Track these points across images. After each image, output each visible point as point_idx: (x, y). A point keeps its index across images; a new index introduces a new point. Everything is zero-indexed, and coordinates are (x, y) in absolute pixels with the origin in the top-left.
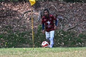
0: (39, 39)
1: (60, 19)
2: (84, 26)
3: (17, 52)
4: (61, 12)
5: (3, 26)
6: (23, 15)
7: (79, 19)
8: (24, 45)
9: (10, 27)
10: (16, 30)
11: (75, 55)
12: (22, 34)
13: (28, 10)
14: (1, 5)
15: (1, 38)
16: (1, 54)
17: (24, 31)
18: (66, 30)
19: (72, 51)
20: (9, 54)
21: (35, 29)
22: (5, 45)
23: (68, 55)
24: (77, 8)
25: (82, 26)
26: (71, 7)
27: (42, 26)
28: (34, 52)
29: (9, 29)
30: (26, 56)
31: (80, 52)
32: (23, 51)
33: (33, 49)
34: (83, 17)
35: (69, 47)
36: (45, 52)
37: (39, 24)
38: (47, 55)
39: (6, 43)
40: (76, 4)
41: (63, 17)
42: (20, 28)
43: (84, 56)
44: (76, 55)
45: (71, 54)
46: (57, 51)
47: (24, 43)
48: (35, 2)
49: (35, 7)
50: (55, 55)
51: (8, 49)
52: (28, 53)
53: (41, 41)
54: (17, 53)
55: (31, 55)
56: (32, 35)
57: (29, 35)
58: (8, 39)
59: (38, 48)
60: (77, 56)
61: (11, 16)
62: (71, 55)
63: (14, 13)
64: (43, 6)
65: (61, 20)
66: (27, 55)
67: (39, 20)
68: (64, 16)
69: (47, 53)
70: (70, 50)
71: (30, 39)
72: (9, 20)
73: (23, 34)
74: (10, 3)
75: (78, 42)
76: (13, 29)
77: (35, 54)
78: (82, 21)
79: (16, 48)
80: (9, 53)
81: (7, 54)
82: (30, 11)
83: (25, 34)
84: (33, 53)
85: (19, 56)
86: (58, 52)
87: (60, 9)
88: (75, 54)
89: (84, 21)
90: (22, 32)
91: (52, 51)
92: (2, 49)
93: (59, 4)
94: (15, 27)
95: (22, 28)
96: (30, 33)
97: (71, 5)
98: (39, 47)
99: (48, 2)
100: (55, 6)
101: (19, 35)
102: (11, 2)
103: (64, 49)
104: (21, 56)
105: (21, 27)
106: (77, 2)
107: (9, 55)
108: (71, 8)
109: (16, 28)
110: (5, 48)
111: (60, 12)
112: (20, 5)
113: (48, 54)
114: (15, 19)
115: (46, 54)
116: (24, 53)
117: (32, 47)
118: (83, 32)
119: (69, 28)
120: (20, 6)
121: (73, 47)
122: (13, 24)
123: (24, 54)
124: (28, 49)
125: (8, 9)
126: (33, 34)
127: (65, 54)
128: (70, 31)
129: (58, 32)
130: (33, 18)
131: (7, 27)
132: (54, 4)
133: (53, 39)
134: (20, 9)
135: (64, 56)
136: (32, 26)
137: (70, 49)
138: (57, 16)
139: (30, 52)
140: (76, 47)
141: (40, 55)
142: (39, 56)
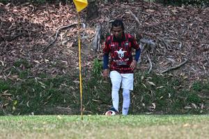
0: (95, 94)
1: (146, 47)
2: (204, 62)
3: (42, 125)
4: (150, 27)
5: (8, 62)
6: (58, 36)
7: (193, 46)
8: (59, 107)
9: (25, 64)
10: (39, 72)
11: (184, 135)
12: (56, 80)
13: (70, 22)
14: (5, 10)
15: (4, 90)
16: (3, 130)
17: (60, 74)
18: (160, 72)
19: (176, 124)
20: (24, 131)
21: (85, 69)
22: (14, 108)
23: (165, 132)
24: (188, 19)
25: (201, 64)
26: (174, 15)
27: (102, 62)
28: (83, 125)
29: (22, 68)
30: (64, 135)
31: (195, 126)
32: (58, 123)
33: (82, 119)
34: (204, 40)
35: (169, 114)
36: (111, 125)
37: (96, 57)
38: (115, 134)
39: (16, 103)
40: (186, 8)
41: (155, 41)
42: (49, 67)
43: (206, 137)
44: (187, 133)
45: (174, 130)
46: (138, 124)
47: (60, 102)
48: (86, 2)
49: (86, 16)
50: (135, 134)
51: (20, 118)
52: (68, 128)
53: (100, 99)
54: (43, 129)
55: (77, 132)
56: (79, 84)
57: (71, 84)
58: (20, 92)
59: (94, 116)
60: (188, 135)
61: (27, 36)
62: (174, 134)
63: (34, 30)
64: (106, 14)
65: (150, 49)
66: (67, 132)
67: (95, 46)
68: (158, 37)
69: (115, 127)
70: (170, 123)
71: (74, 93)
72: (23, 47)
73: (57, 82)
74: (26, 6)
75: (190, 101)
76: (33, 70)
77: (87, 131)
78: (201, 51)
79: (40, 116)
80: (23, 127)
81: (18, 131)
82: (74, 26)
83: (62, 82)
84: (82, 128)
85: (47, 134)
86: (143, 125)
87: (147, 21)
88: (184, 131)
89: (206, 50)
90: (54, 76)
91: (127, 125)
92: (6, 119)
93: (146, 9)
94: (38, 65)
95: (53, 66)
96: (74, 79)
97: (174, 11)
98: (94, 114)
99: (117, 4)
100: (136, 14)
101: (48, 84)
102: (28, 3)
103: (155, 118)
104: (52, 135)
105: (51, 64)
106: (189, 3)
107: (22, 133)
108: (174, 18)
109: (40, 66)
110: (13, 114)
111: (146, 28)
112: (51, 11)
113: (116, 130)
114: (38, 45)
115: (113, 129)
116: (59, 127)
117: (78, 113)
118: (202, 77)
119: (170, 68)
120: (50, 13)
121: (179, 114)
122: (33, 57)
123: (60, 130)
124: (69, 118)
125: (22, 19)
126: (82, 81)
127: (158, 130)
128: (170, 74)
129: (142, 78)
130: (81, 43)
131: (17, 65)
132: (133, 10)
133: (131, 94)
134: (49, 21)
135: (157, 135)
136: (78, 61)
137: (170, 118)
138: (141, 38)
139: (74, 125)
140: (186, 113)
141: (98, 133)
142: (96, 135)
